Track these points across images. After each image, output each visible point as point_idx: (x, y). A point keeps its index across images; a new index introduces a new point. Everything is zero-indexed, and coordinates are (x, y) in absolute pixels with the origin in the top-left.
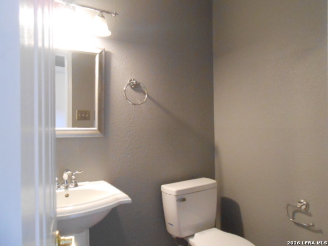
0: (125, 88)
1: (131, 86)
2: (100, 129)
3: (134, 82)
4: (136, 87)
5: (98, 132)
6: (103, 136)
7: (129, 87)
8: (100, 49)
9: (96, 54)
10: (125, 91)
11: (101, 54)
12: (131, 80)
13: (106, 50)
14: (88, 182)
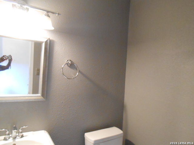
0: (63, 66)
1: (68, 65)
2: (43, 95)
3: (70, 62)
4: (72, 65)
5: (42, 97)
6: (45, 100)
7: (66, 65)
8: (46, 38)
9: (43, 42)
10: (63, 68)
11: (46, 42)
12: (68, 61)
13: (50, 39)
14: (32, 132)
